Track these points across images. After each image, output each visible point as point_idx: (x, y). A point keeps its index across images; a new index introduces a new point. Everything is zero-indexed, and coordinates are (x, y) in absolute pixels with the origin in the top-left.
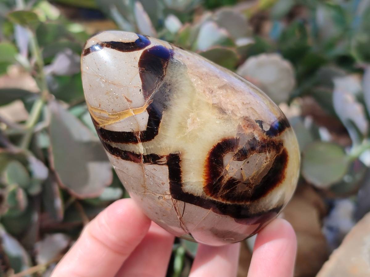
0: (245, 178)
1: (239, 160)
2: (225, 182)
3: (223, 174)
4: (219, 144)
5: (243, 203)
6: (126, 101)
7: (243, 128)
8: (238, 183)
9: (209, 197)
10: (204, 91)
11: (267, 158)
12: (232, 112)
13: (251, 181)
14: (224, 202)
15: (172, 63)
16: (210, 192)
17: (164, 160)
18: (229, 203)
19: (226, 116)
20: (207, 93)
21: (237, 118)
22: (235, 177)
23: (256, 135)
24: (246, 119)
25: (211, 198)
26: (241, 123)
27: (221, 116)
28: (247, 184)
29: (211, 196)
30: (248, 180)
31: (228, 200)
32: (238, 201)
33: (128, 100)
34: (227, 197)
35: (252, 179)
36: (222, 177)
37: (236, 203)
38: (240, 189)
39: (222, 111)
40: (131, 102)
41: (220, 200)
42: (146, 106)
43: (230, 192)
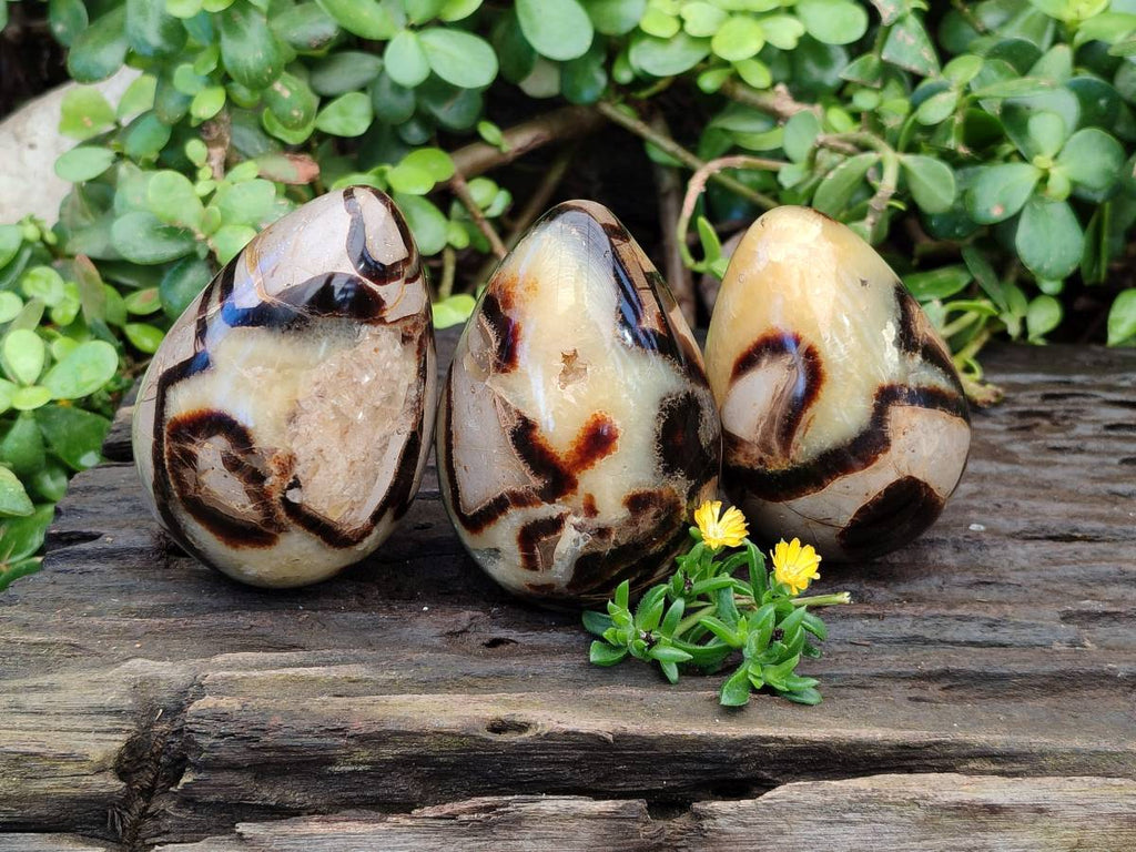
0: (204, 478)
1: (225, 461)
2: (189, 448)
3: (198, 440)
4: (235, 423)
5: (173, 487)
6: (274, 268)
7: (274, 457)
8: (194, 468)
9: (166, 430)
10: (317, 384)
11: (244, 506)
12: (297, 434)
13: (203, 489)
14: (165, 456)
15: (352, 324)
16: (172, 430)
17: (200, 348)
18: (167, 463)
19: (284, 425)
20: (316, 389)
21: (288, 445)
22: (199, 461)
23: (270, 480)
24: (292, 459)
25: (165, 434)
26: (280, 451)
27: (283, 417)
28: (198, 485)
29: (168, 433)
30: (204, 484)
31: (169, 460)
32: (174, 477)
33: (274, 271)
34: (172, 458)
35: (207, 490)
36: (193, 442)
37: (170, 475)
38: (187, 474)
39: (292, 418)
40: (272, 276)
41: (166, 449)
42: (268, 300)
43: (179, 460)
